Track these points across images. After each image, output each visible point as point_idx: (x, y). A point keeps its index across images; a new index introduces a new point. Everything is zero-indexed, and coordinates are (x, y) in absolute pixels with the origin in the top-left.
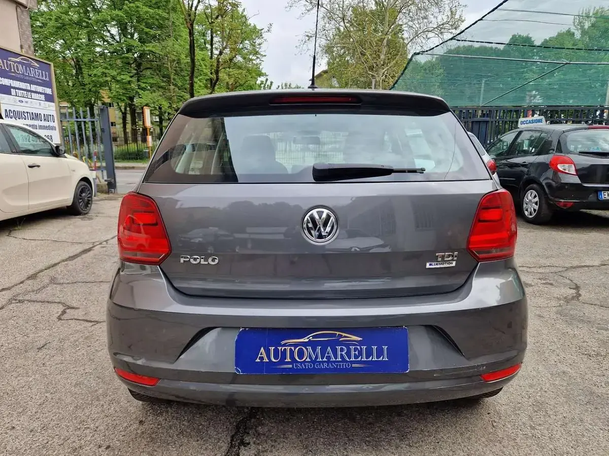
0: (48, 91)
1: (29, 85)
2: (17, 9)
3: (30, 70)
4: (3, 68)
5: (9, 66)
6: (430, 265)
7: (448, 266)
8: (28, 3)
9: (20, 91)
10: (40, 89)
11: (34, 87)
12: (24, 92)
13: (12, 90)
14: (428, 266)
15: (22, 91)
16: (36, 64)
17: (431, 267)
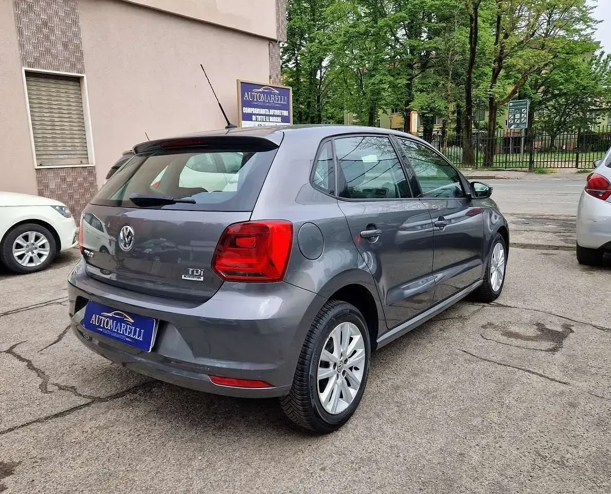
0: (285, 113)
1: (268, 110)
2: (269, 45)
3: (270, 97)
4: (248, 99)
5: (253, 97)
6: (185, 277)
7: (197, 280)
8: (278, 38)
9: (259, 117)
10: (277, 112)
11: (272, 112)
12: (263, 117)
13: (253, 116)
14: (183, 277)
15: (261, 117)
16: (276, 91)
17: (185, 278)
